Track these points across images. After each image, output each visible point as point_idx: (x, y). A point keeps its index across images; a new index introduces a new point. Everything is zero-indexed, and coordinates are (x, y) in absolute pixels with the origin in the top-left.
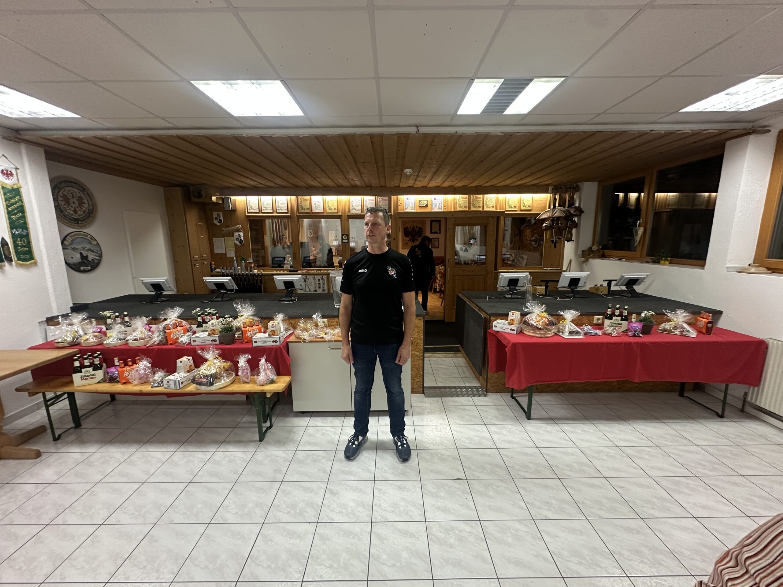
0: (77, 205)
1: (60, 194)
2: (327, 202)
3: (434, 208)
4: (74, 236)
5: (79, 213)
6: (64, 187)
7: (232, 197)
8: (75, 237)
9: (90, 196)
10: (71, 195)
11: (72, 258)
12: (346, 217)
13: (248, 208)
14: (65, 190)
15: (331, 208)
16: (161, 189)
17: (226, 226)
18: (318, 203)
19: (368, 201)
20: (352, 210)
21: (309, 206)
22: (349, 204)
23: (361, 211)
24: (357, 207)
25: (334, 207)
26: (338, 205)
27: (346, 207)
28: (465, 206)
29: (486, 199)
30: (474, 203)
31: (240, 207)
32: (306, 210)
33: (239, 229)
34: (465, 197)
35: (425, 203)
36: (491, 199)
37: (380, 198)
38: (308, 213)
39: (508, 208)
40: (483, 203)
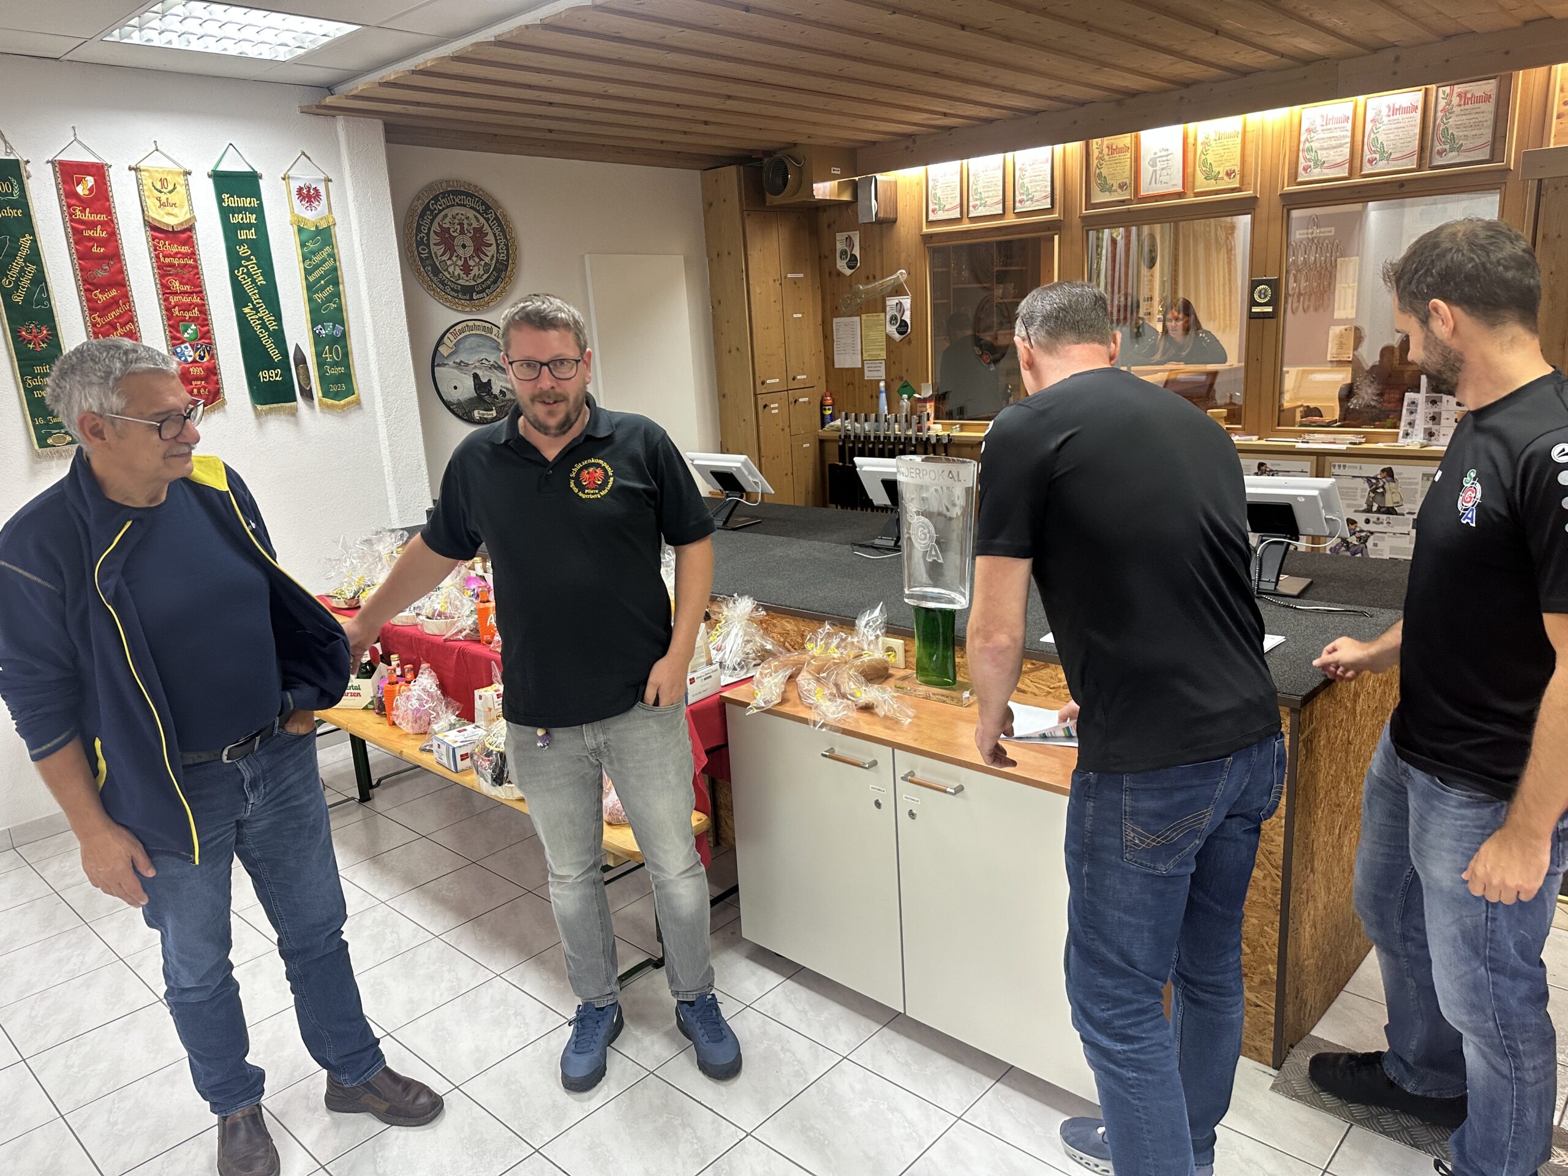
0: (470, 250)
1: (435, 227)
2: (1199, 148)
4: (462, 331)
5: (475, 271)
6: (444, 209)
7: (880, 177)
8: (463, 335)
9: (502, 226)
10: (459, 227)
11: (455, 388)
12: (1276, 201)
13: (931, 207)
14: (446, 216)
15: (1216, 170)
16: (693, 177)
17: (868, 278)
18: (1165, 159)
19: (1385, 119)
20: (1305, 169)
21: (1127, 174)
22: (1295, 144)
23: (1347, 170)
24: (1331, 152)
25: (1227, 164)
26: (1248, 152)
27: (1281, 157)
31: (908, 207)
32: (1116, 190)
33: (901, 285)
37: (1450, 95)
38: (1122, 203)
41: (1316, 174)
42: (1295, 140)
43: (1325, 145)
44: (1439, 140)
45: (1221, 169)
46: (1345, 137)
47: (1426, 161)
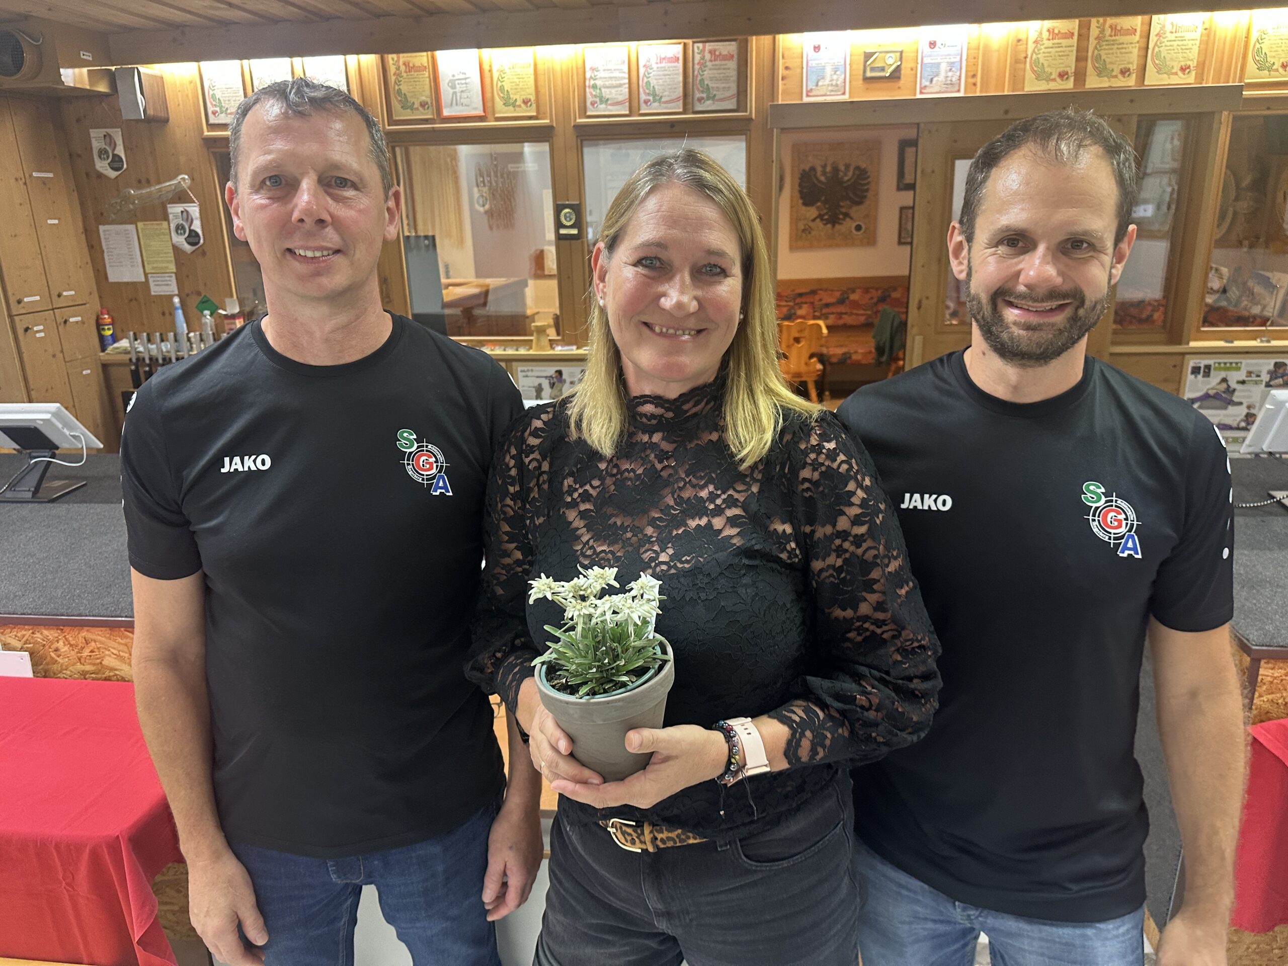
2: (495, 75)
3: (926, 83)
7: (143, 69)
12: (571, 132)
13: (210, 109)
15: (513, 97)
17: (140, 182)
18: (463, 81)
19: (655, 66)
20: (593, 104)
21: (428, 92)
22: (582, 81)
23: (627, 108)
24: (613, 91)
25: (522, 93)
26: (541, 83)
27: (571, 93)
28: (1061, 70)
29: (1157, 35)
30: (1104, 57)
31: (181, 106)
32: (417, 109)
33: (184, 192)
34: (1063, 31)
35: (891, 65)
36: (1178, 35)
37: (703, 51)
38: (426, 121)
39: (1253, 74)
40: (1143, 53)
41: (602, 109)
42: (581, 77)
43: (607, 83)
44: (698, 89)
45: (517, 97)
46: (624, 78)
47: (690, 106)
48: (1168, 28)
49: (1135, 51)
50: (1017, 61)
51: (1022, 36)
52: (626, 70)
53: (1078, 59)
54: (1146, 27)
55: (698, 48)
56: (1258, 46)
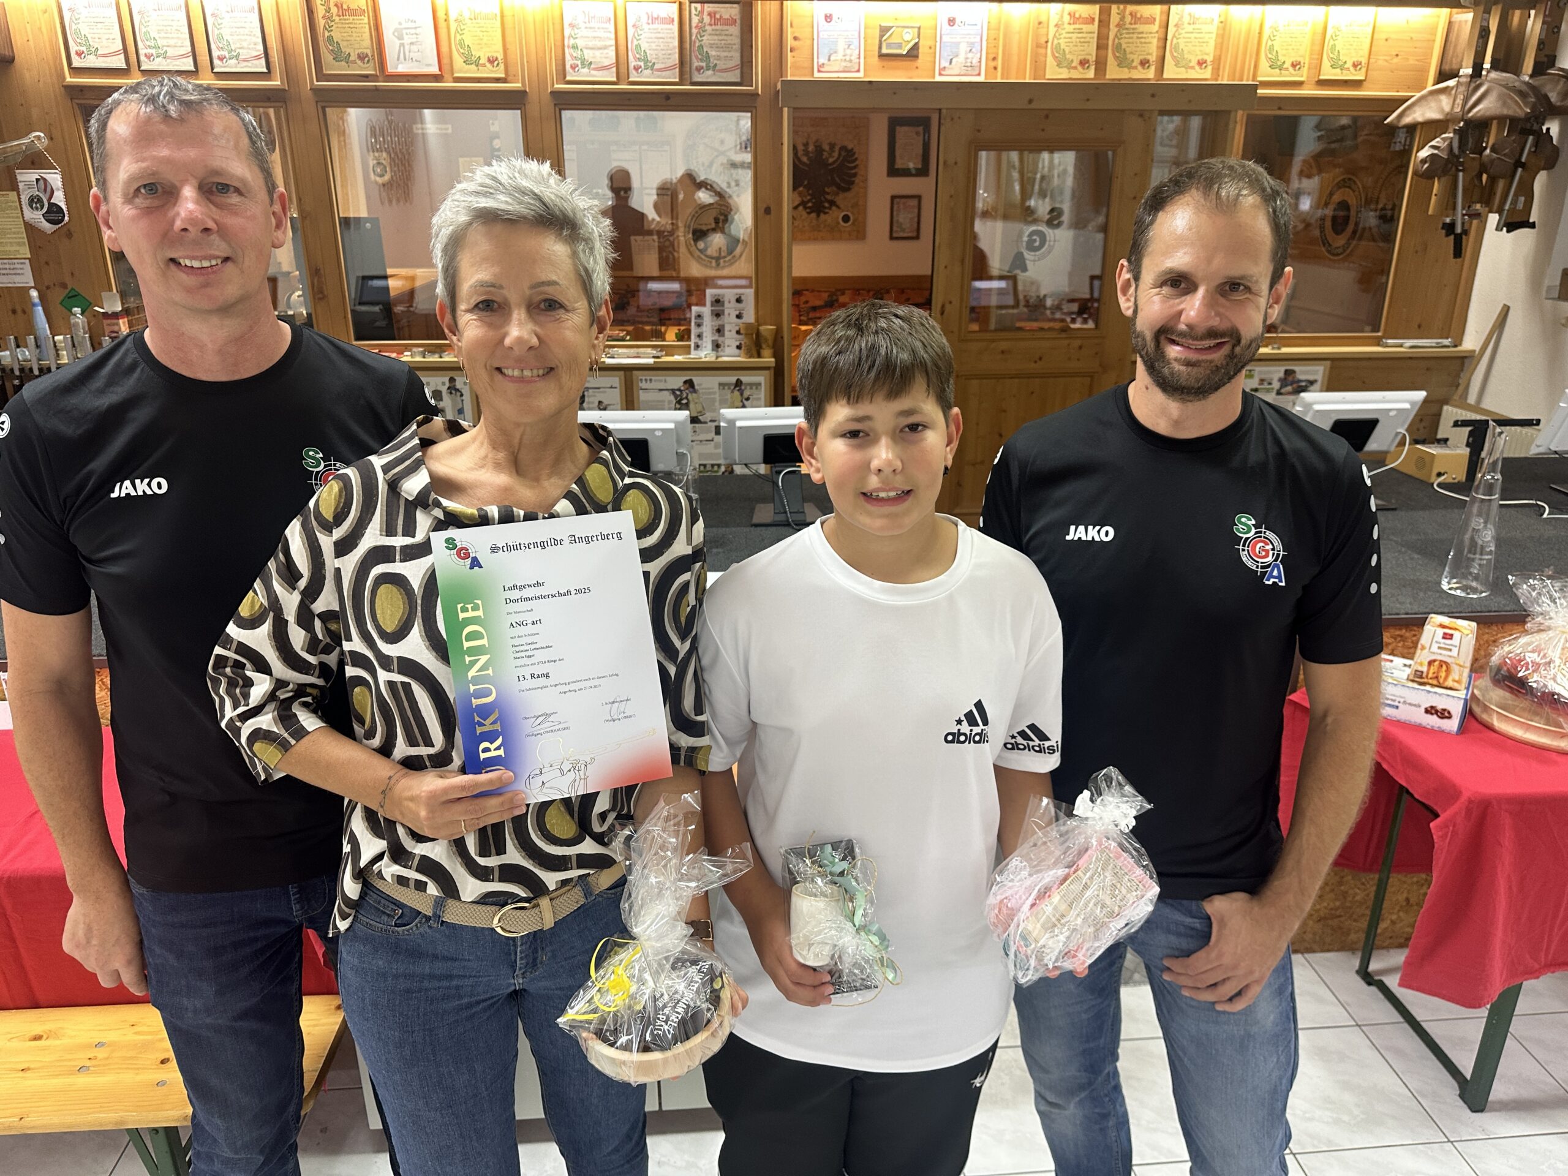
2: (453, 26)
3: (945, 64)
12: (547, 99)
13: (73, 48)
15: (476, 53)
18: (413, 31)
19: (646, 27)
20: (573, 67)
21: (367, 43)
22: (559, 37)
23: (614, 75)
24: (598, 53)
25: (488, 49)
26: (509, 39)
27: (547, 53)
28: (1082, 57)
29: (1176, 25)
30: (1124, 46)
31: (31, 43)
32: (354, 62)
33: (39, 154)
34: (1083, 15)
35: (909, 42)
36: (1197, 26)
37: (702, 12)
38: (366, 77)
39: (1266, 73)
40: (1161, 44)
41: (584, 74)
42: (558, 34)
43: (591, 44)
44: (697, 57)
45: (481, 54)
46: (608, 39)
47: (687, 76)
48: (1186, 19)
49: (1155, 41)
50: (1038, 46)
51: (1043, 19)
52: (613, 30)
53: (1098, 48)
54: (1165, 18)
55: (696, 9)
56: (1270, 43)
